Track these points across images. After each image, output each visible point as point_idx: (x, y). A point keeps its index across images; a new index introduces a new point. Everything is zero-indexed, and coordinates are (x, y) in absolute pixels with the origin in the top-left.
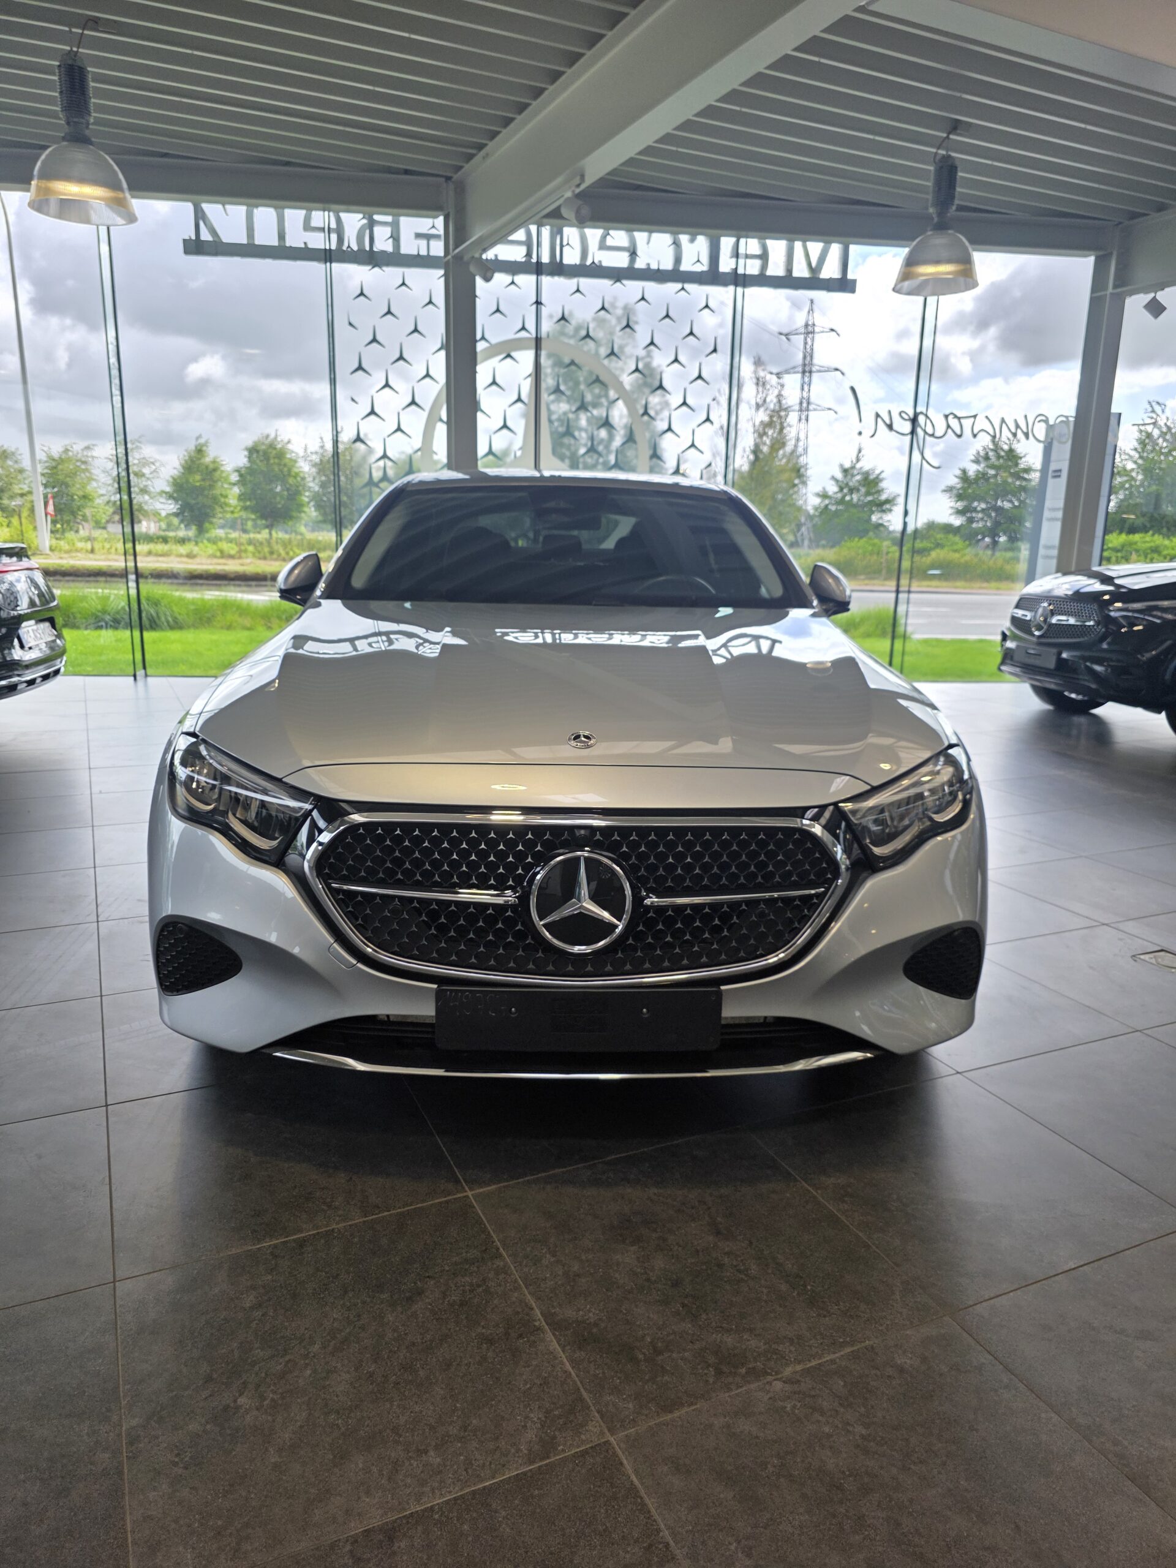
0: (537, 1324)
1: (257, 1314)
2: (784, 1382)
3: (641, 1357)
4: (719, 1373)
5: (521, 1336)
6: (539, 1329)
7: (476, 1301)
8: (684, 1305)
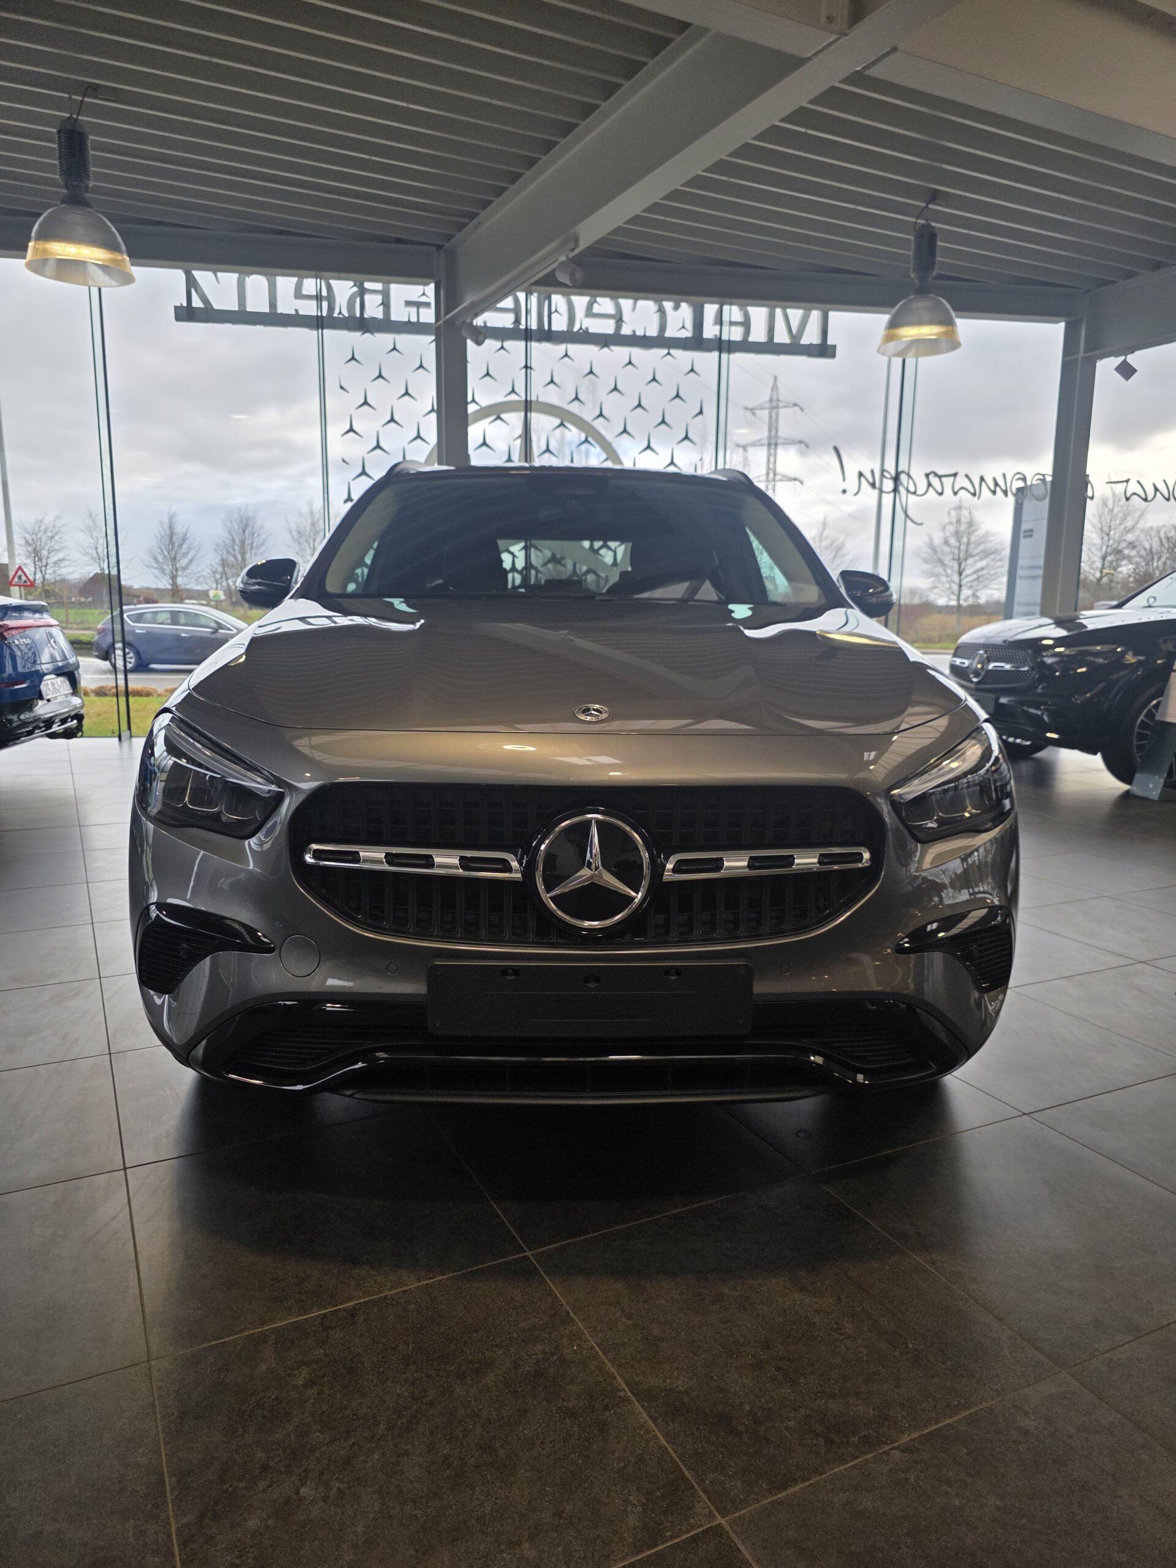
0: (622, 1394)
1: (312, 1392)
2: (902, 1451)
3: (741, 1428)
4: (830, 1442)
5: (606, 1408)
6: (625, 1400)
7: (552, 1371)
8: (778, 1369)
